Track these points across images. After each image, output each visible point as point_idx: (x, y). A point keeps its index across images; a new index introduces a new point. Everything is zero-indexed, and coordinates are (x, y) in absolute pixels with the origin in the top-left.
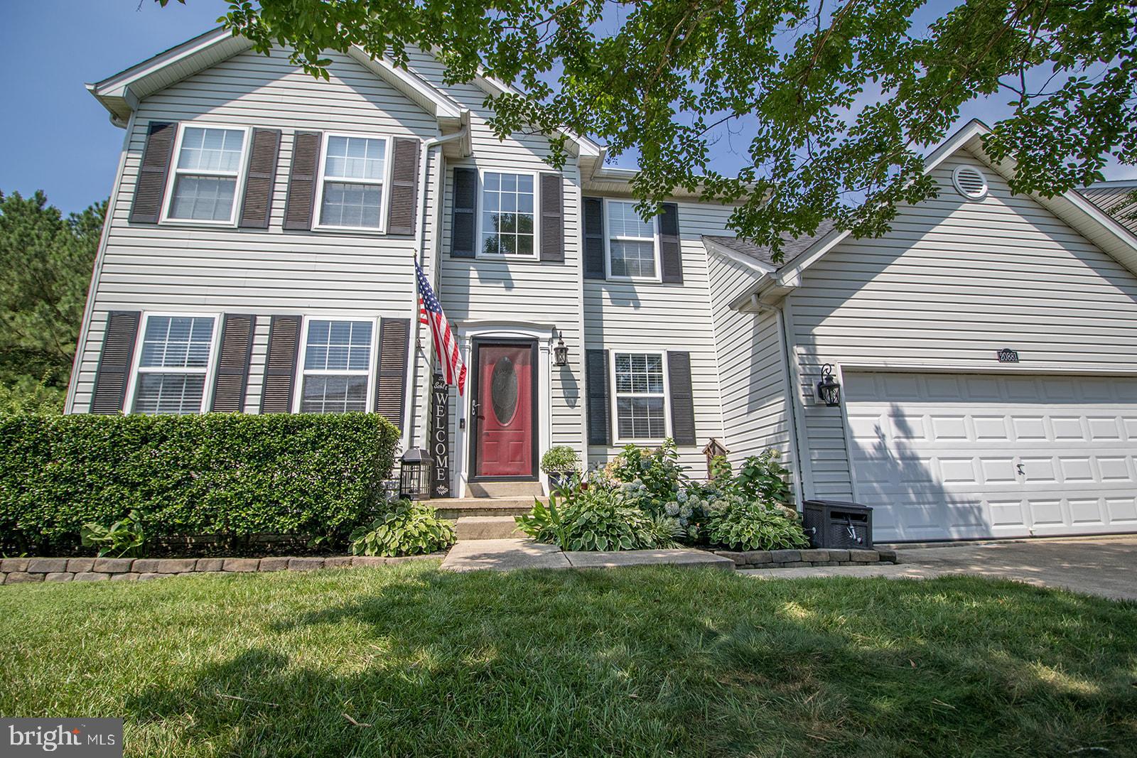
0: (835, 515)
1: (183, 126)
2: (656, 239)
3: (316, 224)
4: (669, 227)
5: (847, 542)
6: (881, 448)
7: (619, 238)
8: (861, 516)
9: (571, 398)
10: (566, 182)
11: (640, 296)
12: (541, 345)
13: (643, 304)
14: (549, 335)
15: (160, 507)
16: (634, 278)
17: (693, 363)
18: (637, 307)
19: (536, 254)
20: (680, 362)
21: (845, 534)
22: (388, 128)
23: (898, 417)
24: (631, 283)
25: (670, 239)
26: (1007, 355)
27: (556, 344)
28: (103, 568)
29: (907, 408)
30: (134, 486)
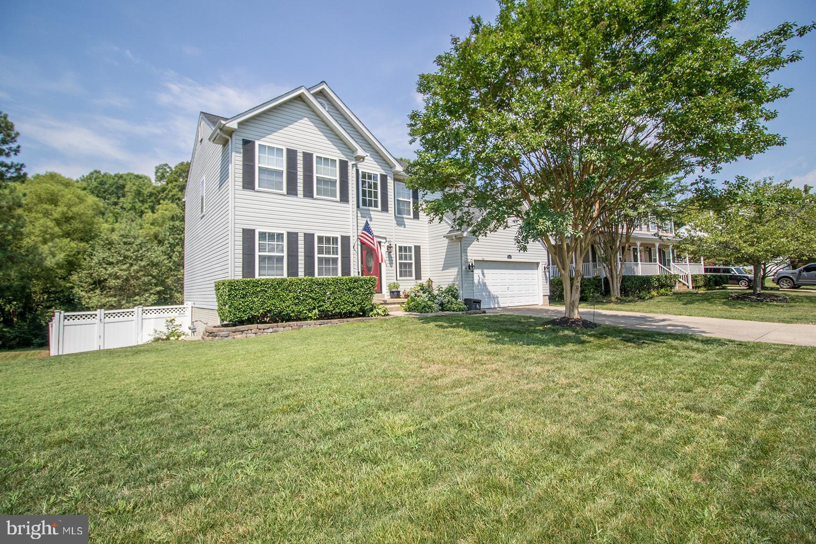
0: (474, 302)
1: (257, 143)
2: (411, 200)
3: (315, 195)
4: (415, 197)
5: (476, 309)
6: (479, 282)
7: (400, 199)
8: (479, 302)
9: (391, 264)
10: (388, 178)
11: (406, 223)
12: (382, 244)
13: (406, 226)
14: (384, 241)
15: (323, 305)
16: (404, 216)
17: (421, 250)
18: (405, 227)
19: (379, 208)
20: (418, 249)
21: (476, 307)
22: (337, 155)
23: (483, 274)
24: (403, 218)
25: (416, 200)
26: (509, 257)
27: (387, 244)
28: (318, 323)
29: (485, 271)
30: (316, 300)
